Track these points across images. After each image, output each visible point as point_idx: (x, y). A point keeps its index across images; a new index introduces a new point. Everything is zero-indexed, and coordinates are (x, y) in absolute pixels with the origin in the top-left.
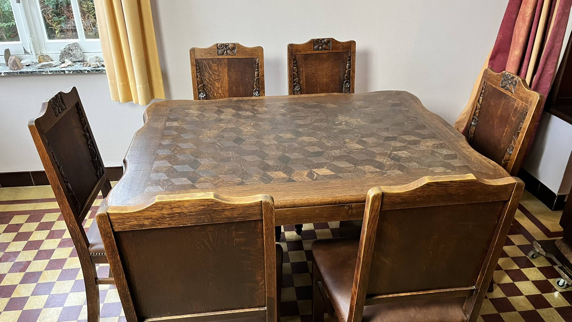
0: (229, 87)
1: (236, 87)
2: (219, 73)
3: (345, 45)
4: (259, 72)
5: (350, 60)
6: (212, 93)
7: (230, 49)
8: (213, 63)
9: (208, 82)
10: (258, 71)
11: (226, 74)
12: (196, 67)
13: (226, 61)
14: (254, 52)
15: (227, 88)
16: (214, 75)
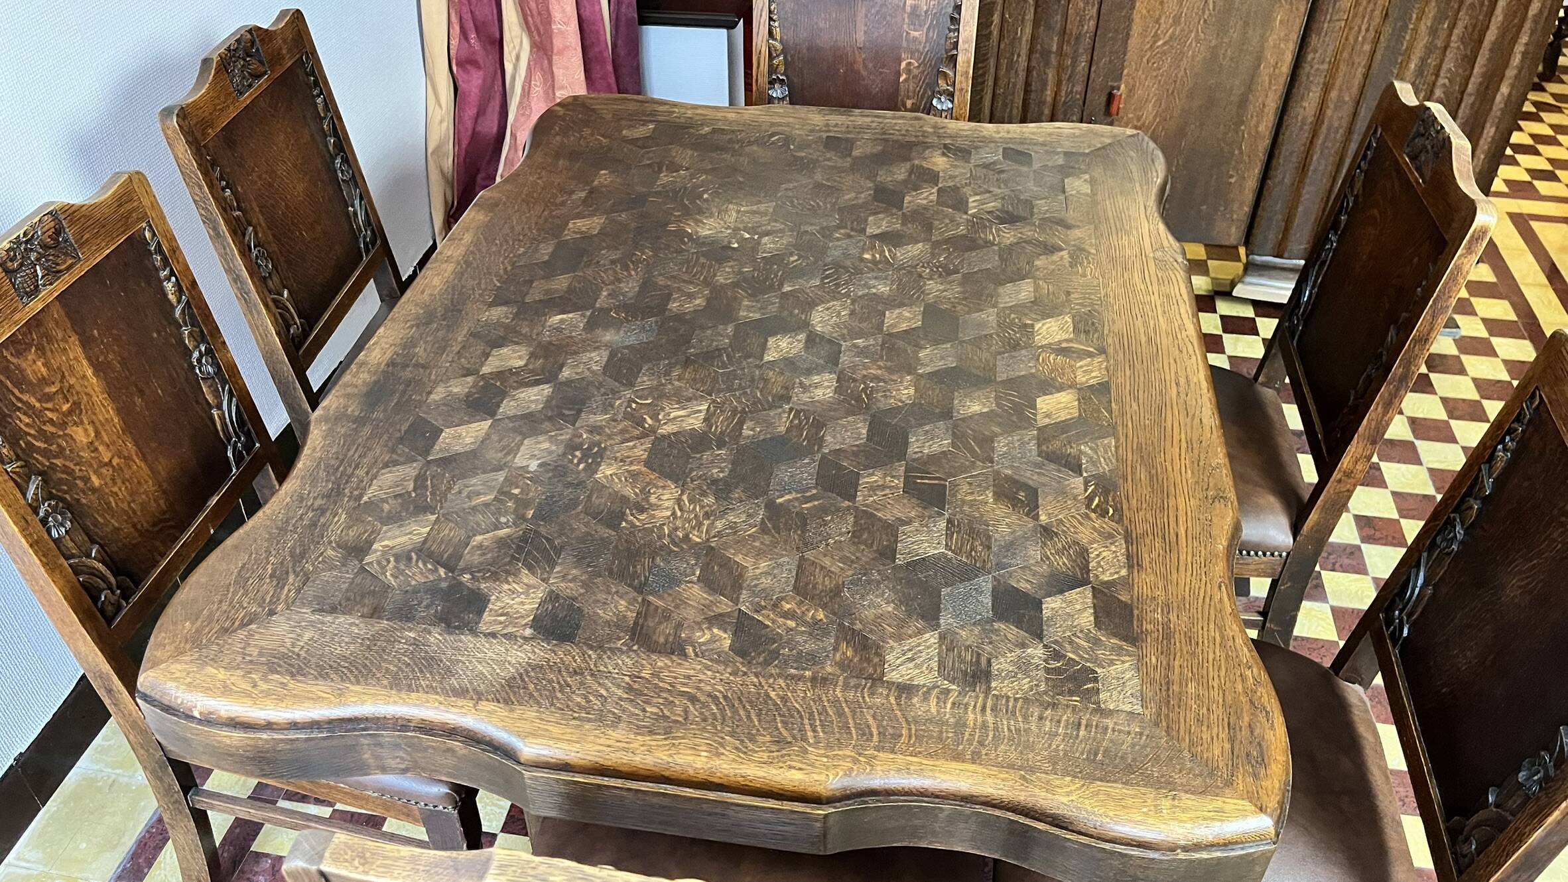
0: (119, 411)
1: (141, 392)
2: (61, 382)
4: (176, 279)
6: (80, 483)
8: (18, 354)
9: (45, 453)
10: (172, 273)
11: (85, 362)
13: (58, 310)
14: (129, 207)
15: (116, 421)
16: (50, 405)
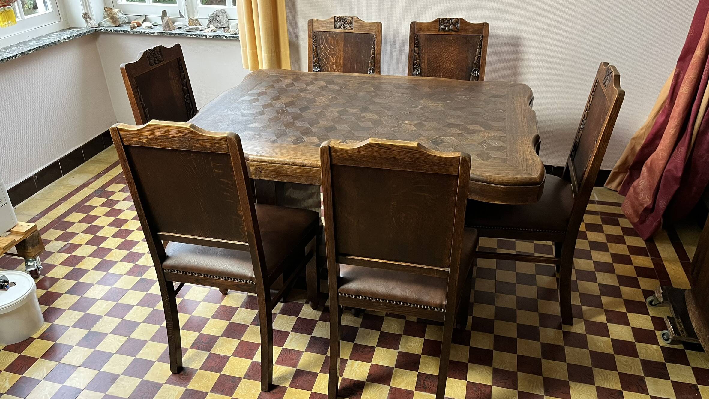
1: (351, 64)
2: (335, 48)
3: (476, 27)
4: (375, 50)
5: (481, 45)
6: (326, 67)
7: (347, 23)
8: (329, 36)
9: (323, 56)
10: (374, 48)
11: (342, 48)
12: (313, 40)
13: (343, 34)
14: (372, 28)
15: (342, 64)
16: (330, 49)
